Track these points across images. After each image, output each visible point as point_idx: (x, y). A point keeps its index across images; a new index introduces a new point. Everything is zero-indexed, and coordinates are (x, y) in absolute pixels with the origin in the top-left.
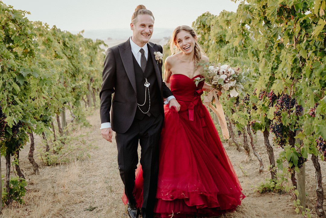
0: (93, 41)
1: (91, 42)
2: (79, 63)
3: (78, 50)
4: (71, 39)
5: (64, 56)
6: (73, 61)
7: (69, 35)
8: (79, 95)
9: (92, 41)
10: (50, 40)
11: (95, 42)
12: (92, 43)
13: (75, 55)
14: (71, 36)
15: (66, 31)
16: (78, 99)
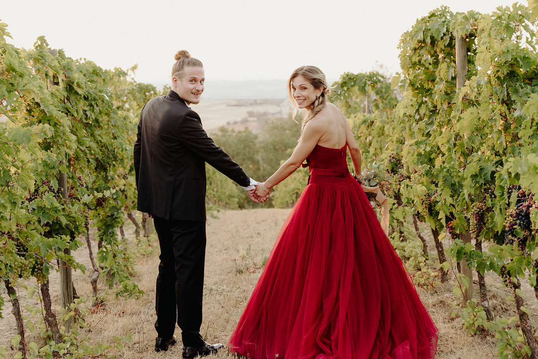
0: (158, 90)
1: (152, 92)
2: (115, 138)
3: (110, 106)
4: (95, 78)
5: (62, 117)
6: (97, 132)
7: (91, 70)
8: (112, 215)
9: (154, 89)
10: (14, 70)
11: (162, 91)
12: (155, 93)
13: (104, 119)
14: (96, 72)
15: (85, 59)
16: (110, 225)
